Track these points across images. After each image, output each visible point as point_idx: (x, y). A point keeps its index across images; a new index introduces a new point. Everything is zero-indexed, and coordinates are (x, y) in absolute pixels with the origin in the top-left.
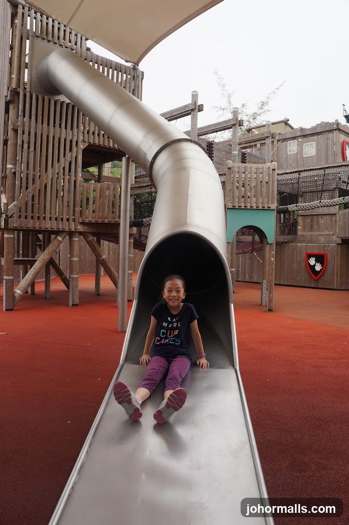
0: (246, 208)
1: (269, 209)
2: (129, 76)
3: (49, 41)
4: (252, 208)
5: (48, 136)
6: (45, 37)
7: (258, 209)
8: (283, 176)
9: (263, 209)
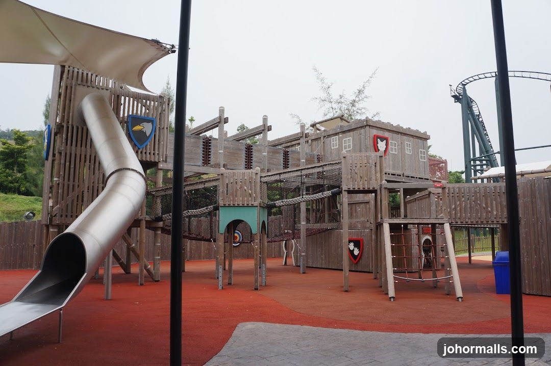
0: (234, 206)
1: (253, 206)
2: (156, 103)
3: (88, 86)
4: (238, 206)
5: (85, 156)
6: (85, 84)
7: (243, 206)
8: (266, 178)
9: (248, 206)
